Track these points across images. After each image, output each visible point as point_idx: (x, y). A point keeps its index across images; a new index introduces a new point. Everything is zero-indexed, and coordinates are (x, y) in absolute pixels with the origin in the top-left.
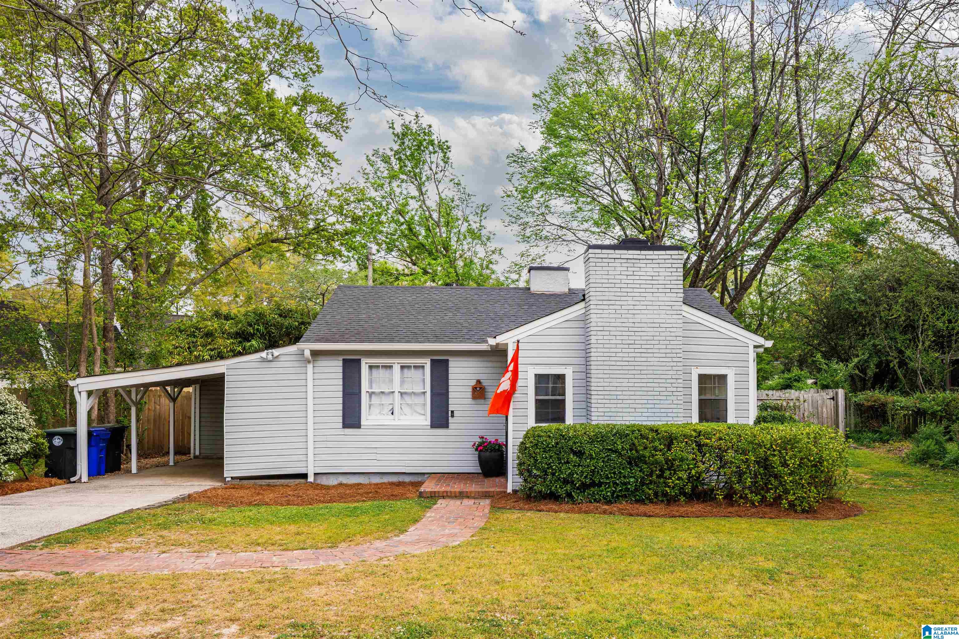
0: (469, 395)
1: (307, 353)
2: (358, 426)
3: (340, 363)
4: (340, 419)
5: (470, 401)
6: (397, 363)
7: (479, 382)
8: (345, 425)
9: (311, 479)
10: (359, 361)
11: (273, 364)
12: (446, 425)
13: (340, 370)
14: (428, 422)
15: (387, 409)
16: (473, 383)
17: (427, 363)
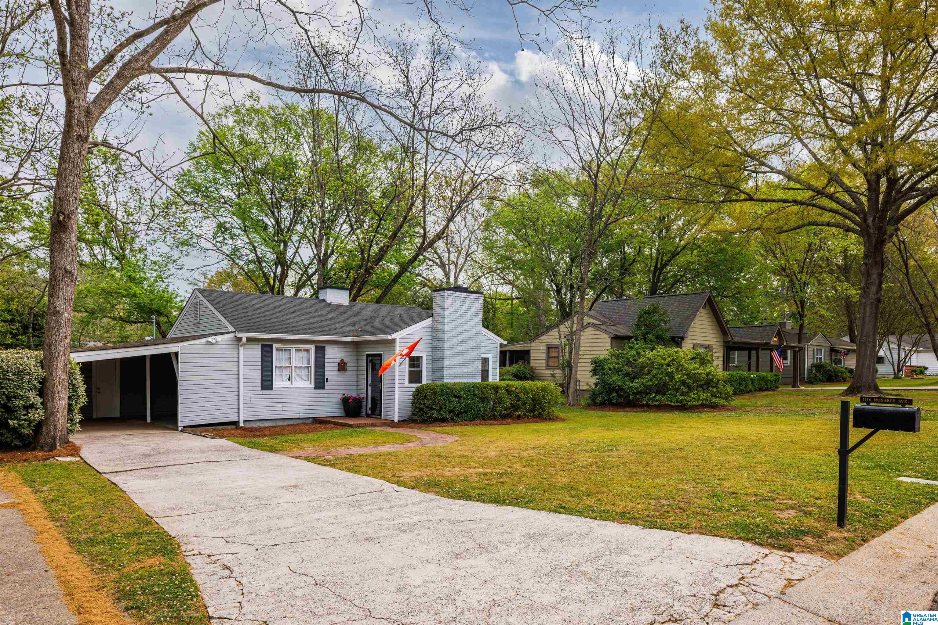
0: (336, 368)
1: (244, 340)
2: (271, 388)
3: (260, 347)
4: (259, 384)
5: (336, 372)
6: (293, 347)
7: (342, 360)
8: (263, 388)
9: (242, 425)
10: (272, 346)
11: (215, 346)
12: (323, 387)
13: (260, 351)
14: (313, 385)
15: (286, 378)
16: (339, 361)
17: (312, 348)
